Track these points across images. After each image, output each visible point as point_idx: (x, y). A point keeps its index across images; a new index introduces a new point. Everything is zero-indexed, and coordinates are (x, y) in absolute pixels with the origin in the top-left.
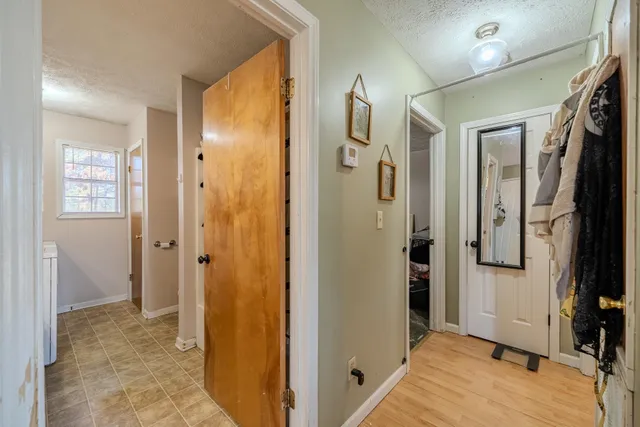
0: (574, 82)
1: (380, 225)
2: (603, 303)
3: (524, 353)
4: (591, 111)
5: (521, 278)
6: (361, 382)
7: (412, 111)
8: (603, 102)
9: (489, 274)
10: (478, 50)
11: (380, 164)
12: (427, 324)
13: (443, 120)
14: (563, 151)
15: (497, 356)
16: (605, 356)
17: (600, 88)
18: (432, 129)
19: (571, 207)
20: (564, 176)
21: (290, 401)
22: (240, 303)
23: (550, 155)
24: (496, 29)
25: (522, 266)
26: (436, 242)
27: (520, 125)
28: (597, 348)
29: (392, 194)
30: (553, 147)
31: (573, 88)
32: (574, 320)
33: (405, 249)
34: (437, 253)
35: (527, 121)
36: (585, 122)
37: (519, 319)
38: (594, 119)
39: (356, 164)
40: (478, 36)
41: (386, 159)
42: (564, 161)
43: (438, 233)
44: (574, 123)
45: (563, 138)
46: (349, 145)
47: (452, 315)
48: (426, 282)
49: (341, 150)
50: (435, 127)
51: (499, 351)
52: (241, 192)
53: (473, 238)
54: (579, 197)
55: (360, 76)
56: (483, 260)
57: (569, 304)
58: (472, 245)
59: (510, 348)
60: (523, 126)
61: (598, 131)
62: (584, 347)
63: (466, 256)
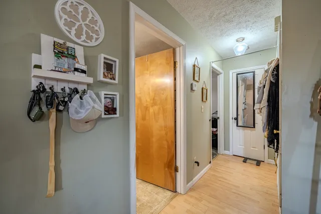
0: (269, 64)
1: (203, 111)
2: (275, 132)
3: (255, 160)
4: (272, 75)
5: (254, 132)
6: (198, 166)
7: (212, 67)
8: (275, 73)
9: (241, 130)
10: (237, 47)
11: (203, 88)
12: (217, 152)
13: (223, 69)
14: (264, 86)
15: (245, 161)
16: (276, 148)
17: (275, 68)
18: (218, 73)
19: (266, 104)
20: (264, 94)
21: (176, 170)
22: (154, 139)
23: (261, 88)
24: (244, 39)
25: (254, 127)
26: (220, 118)
27: (253, 72)
28: (274, 146)
29: (206, 100)
30: (262, 85)
31: (268, 66)
32: (268, 138)
33: (210, 120)
34: (220, 123)
35: (256, 70)
36: (270, 78)
37: (253, 147)
38: (273, 77)
39: (196, 89)
40: (237, 41)
41: (204, 87)
42: (265, 89)
43: (221, 115)
44: (267, 78)
45: (264, 82)
46: (194, 83)
47: (227, 147)
48: (216, 135)
49: (192, 85)
50: (219, 72)
51: (245, 160)
52: (154, 99)
53: (235, 116)
54: (268, 101)
55: (196, 58)
56: (239, 125)
57: (266, 134)
58: (235, 119)
59: (250, 159)
60: (254, 72)
61: (274, 81)
62: (270, 146)
63: (233, 123)
